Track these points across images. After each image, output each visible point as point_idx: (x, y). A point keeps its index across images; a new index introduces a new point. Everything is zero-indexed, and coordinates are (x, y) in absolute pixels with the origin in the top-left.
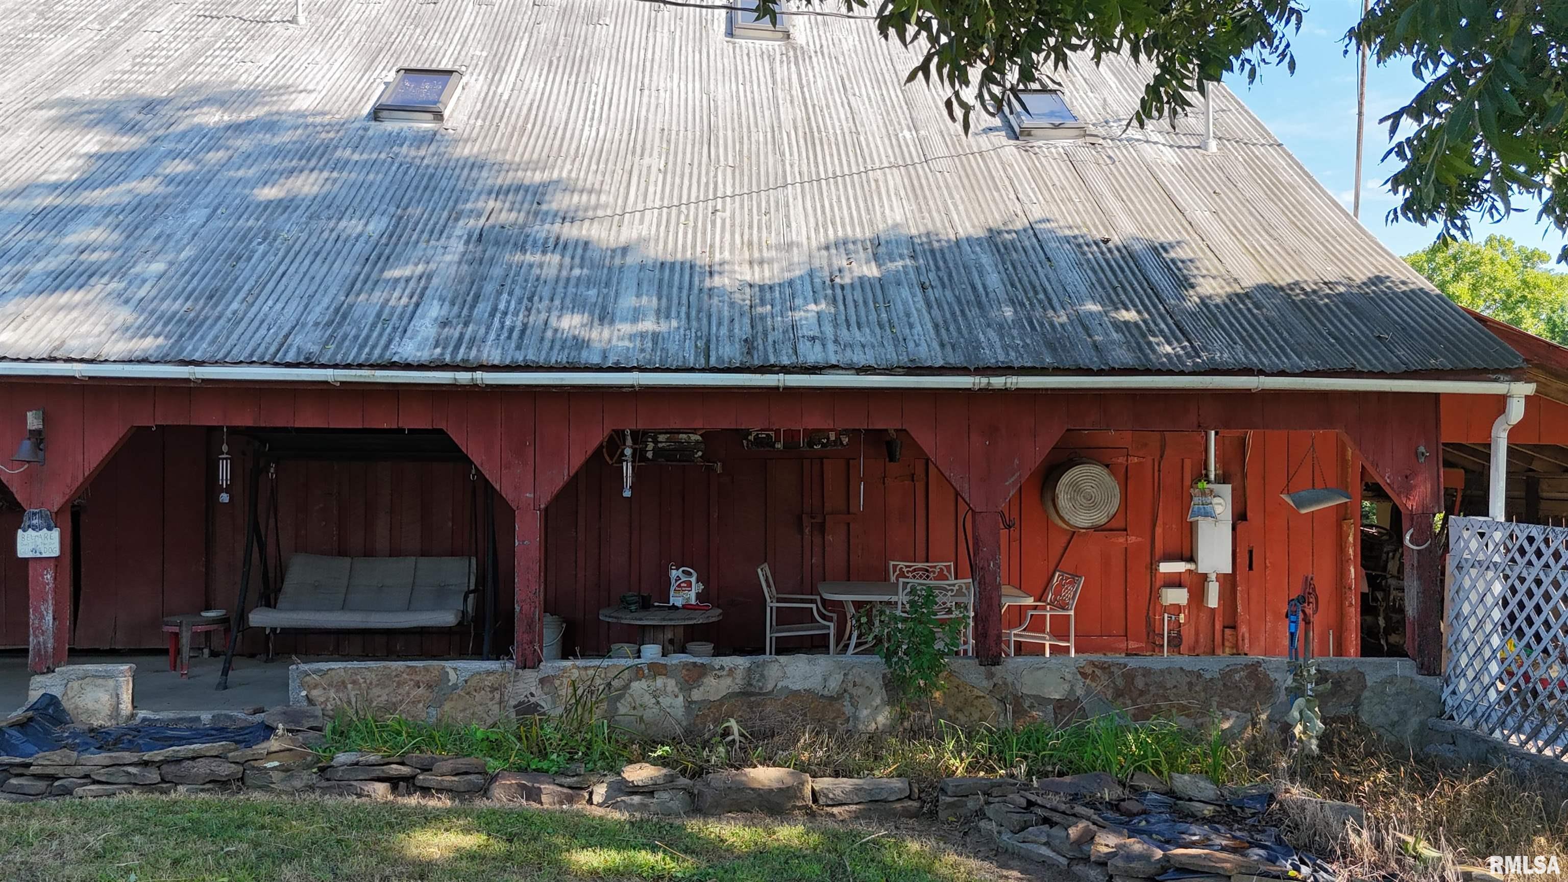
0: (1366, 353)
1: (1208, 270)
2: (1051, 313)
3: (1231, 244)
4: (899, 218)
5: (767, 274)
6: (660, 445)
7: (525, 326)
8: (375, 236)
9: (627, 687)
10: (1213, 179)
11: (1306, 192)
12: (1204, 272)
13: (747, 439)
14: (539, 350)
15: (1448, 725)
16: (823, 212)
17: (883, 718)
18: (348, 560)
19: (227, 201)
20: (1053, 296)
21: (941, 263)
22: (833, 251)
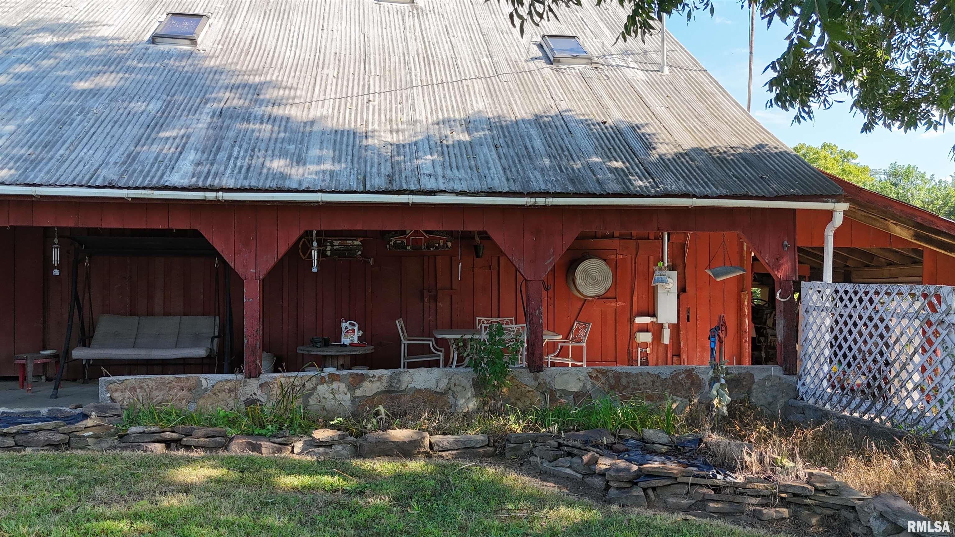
0: (754, 186)
1: (664, 139)
2: (572, 162)
3: (677, 125)
4: (481, 107)
5: (401, 138)
6: (335, 247)
7: (249, 166)
8: (154, 112)
9: (314, 388)
10: (666, 89)
11: (720, 97)
12: (662, 141)
13: (389, 244)
14: (259, 180)
15: (800, 403)
16: (436, 103)
17: (472, 405)
18: (137, 318)
19: (56, 90)
20: (573, 153)
21: (507, 134)
22: (442, 125)
